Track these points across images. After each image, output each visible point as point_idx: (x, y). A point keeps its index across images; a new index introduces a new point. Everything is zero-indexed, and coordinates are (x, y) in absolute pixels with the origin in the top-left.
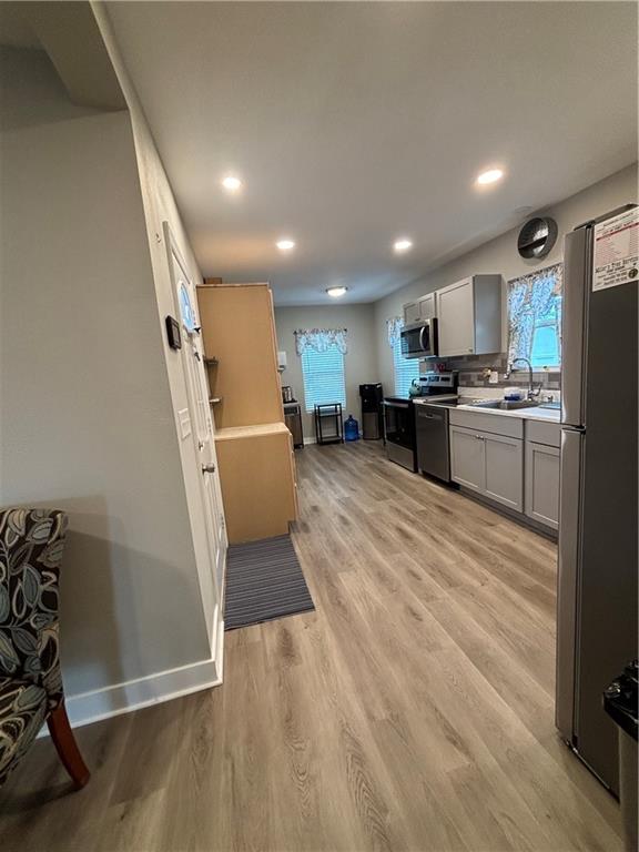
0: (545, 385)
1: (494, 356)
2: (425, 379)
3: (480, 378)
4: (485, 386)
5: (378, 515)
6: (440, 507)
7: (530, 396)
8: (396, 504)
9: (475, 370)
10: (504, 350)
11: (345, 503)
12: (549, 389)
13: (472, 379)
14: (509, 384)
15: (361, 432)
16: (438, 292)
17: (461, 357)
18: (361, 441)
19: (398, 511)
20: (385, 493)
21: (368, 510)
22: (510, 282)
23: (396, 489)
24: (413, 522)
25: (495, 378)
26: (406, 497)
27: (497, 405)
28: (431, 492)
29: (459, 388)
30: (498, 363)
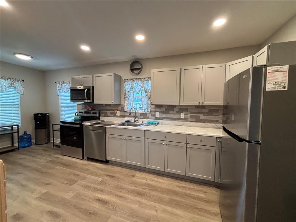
0: (139, 117)
1: (118, 105)
2: (82, 112)
3: (111, 113)
4: (113, 117)
5: (78, 196)
6: (108, 175)
7: (135, 121)
8: (84, 183)
9: (109, 110)
10: (122, 103)
11: (46, 198)
12: (140, 118)
13: (107, 114)
14: (124, 116)
15: (33, 141)
16: (95, 75)
17: (102, 105)
18: (33, 146)
19: (88, 187)
20: (73, 178)
21: (69, 196)
22: (125, 80)
23: (78, 173)
24: (102, 191)
25: (118, 114)
26: (88, 176)
27: (123, 124)
28: (98, 168)
29: (101, 117)
30: (120, 108)
